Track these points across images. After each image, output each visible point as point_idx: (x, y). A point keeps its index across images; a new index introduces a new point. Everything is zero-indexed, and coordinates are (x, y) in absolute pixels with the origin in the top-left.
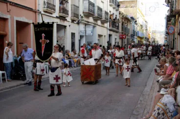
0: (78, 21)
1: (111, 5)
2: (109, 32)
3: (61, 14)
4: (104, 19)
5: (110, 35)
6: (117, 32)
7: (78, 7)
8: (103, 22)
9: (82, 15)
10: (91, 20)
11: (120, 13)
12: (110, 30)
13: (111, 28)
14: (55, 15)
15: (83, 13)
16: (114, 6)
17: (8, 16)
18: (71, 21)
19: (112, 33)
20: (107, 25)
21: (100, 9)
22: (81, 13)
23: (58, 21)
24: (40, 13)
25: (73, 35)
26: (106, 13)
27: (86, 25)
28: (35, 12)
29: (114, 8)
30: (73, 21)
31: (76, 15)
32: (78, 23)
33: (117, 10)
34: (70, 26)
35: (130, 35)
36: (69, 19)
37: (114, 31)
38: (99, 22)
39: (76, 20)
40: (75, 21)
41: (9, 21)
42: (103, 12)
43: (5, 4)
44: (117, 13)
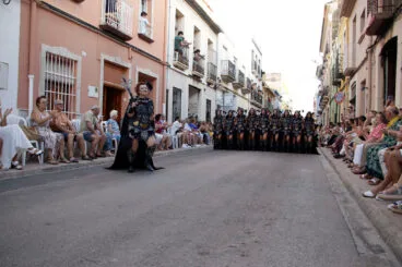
0: (215, 86)
1: (253, 73)
3: (197, 73)
4: (245, 87)
7: (215, 67)
8: (244, 92)
9: (220, 79)
10: (230, 86)
11: (263, 85)
12: (252, 104)
13: (253, 101)
14: (187, 72)
15: (222, 76)
16: (257, 74)
17: (128, 65)
18: (206, 84)
20: (248, 96)
21: (241, 74)
22: (219, 75)
23: (191, 82)
24: (169, 66)
25: (209, 102)
26: (249, 81)
27: (224, 92)
28: (164, 65)
29: (257, 77)
30: (209, 84)
32: (216, 88)
33: (260, 80)
34: (205, 90)
36: (204, 80)
37: (256, 105)
38: (239, 91)
39: (213, 83)
40: (212, 85)
41: (130, 71)
42: (245, 79)
43: (126, 49)
44: (259, 84)
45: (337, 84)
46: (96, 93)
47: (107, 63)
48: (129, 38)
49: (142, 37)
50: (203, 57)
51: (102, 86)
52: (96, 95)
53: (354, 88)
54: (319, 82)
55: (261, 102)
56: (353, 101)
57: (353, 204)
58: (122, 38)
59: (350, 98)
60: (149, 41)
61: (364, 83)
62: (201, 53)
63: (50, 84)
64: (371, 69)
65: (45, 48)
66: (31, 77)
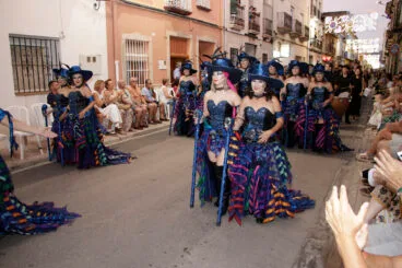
3: (251, 31)
4: (303, 35)
5: (311, 57)
7: (271, 22)
10: (287, 37)
12: (311, 50)
14: (243, 32)
17: (190, 36)
19: (313, 54)
20: (307, 44)
21: (299, 24)
22: (275, 28)
23: (247, 40)
24: (226, 30)
25: (265, 56)
26: (307, 28)
28: (221, 29)
30: (265, 39)
31: (269, 31)
32: (272, 42)
36: (260, 36)
37: (315, 52)
38: (297, 40)
41: (191, 41)
42: (303, 28)
43: (187, 23)
46: (165, 65)
47: (172, 38)
48: (190, 13)
49: (201, 8)
50: (259, 15)
51: (169, 58)
52: (165, 67)
54: (389, 20)
55: (320, 47)
58: (184, 14)
60: (207, 10)
62: (257, 12)
63: (133, 64)
65: (125, 36)
66: (117, 62)
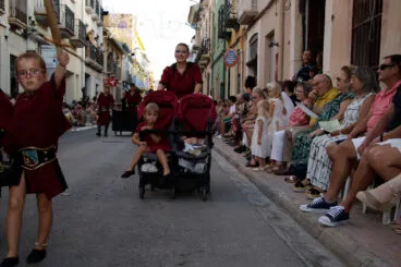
0: (25, 31)
1: (88, 12)
2: (85, 69)
6: (99, 71)
8: (75, 45)
9: (33, 19)
11: (105, 33)
15: (36, 14)
16: (95, 15)
18: (9, 26)
27: (40, 43)
29: (94, 19)
33: (99, 25)
34: (6, 37)
35: (120, 81)
39: (20, 26)
40: (19, 28)
44: (98, 32)
45: (225, 36)
53: (254, 43)
56: (253, 64)
57: (289, 222)
59: (247, 59)
61: (271, 36)
64: (283, 14)
